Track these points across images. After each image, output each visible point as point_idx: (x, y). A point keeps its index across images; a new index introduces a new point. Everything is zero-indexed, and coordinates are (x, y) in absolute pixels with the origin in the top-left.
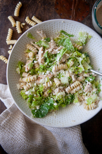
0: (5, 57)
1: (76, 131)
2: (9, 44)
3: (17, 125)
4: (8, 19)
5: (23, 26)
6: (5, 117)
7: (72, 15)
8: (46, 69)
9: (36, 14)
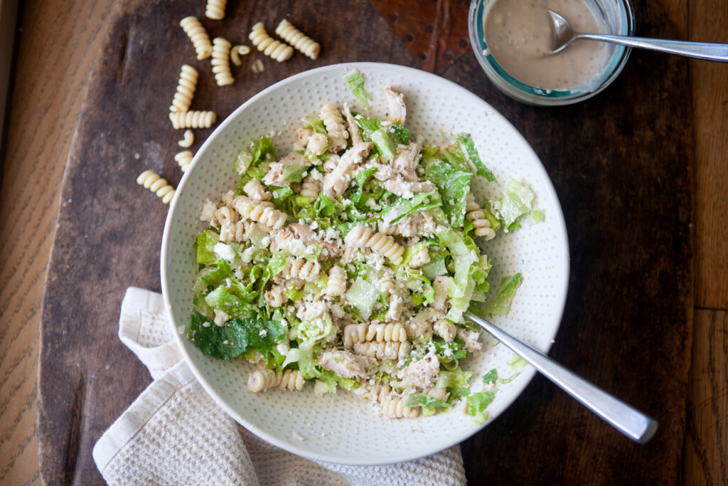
0: (162, 177)
1: (441, 467)
2: (183, 126)
3: (210, 436)
4: (181, 29)
5: (240, 56)
6: (162, 399)
7: (436, 21)
8: (332, 221)
9: (296, 12)
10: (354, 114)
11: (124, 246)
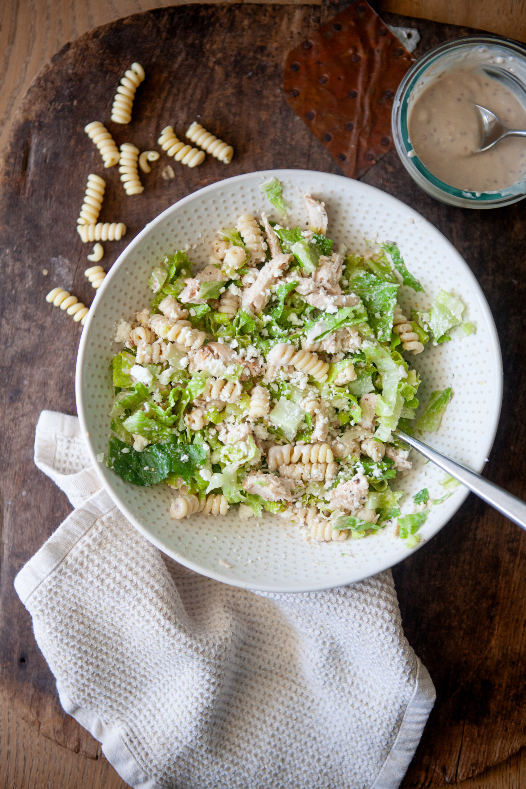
0: (72, 294)
1: (371, 591)
2: (91, 240)
3: (133, 565)
4: (86, 135)
5: (149, 163)
6: (83, 528)
7: (356, 119)
8: (252, 338)
9: (206, 113)
10: (273, 224)
11: (35, 367)
